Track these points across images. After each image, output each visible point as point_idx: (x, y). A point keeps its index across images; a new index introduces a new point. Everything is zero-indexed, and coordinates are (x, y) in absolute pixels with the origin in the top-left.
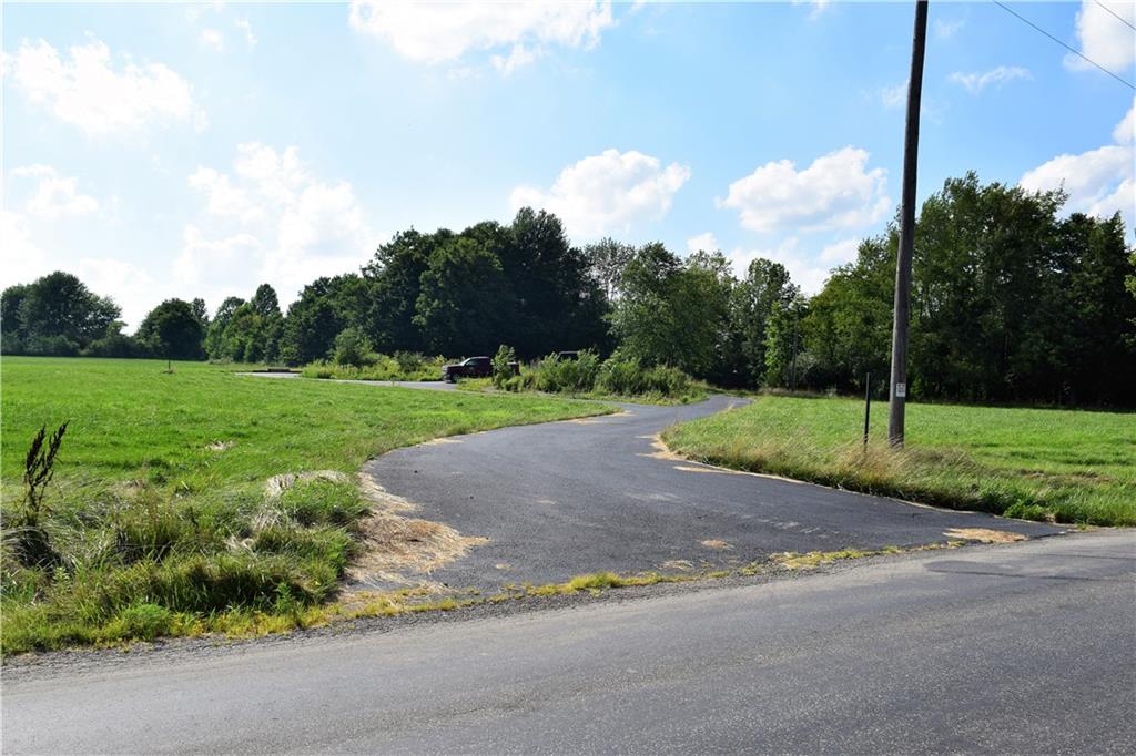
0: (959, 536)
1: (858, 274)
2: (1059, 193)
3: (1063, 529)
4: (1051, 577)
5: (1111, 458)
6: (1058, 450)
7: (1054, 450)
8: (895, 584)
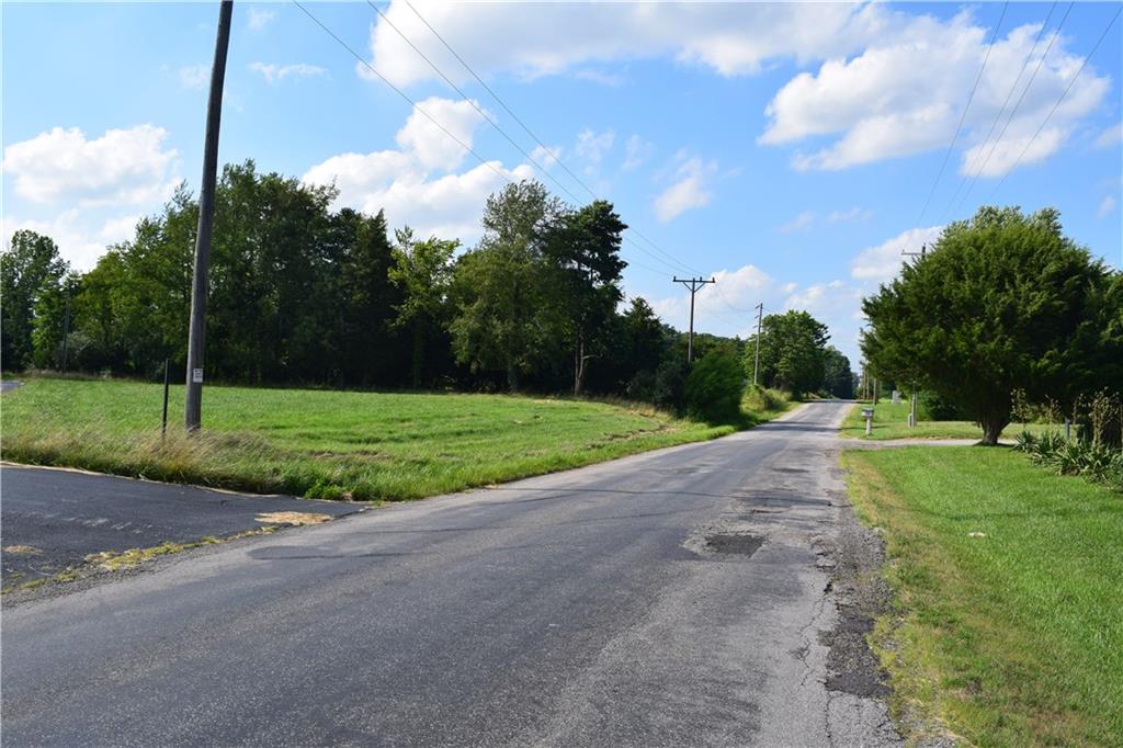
0: (271, 521)
1: (136, 251)
2: (332, 188)
3: (363, 506)
4: (367, 555)
5: (386, 436)
6: (340, 431)
7: (336, 430)
8: (225, 576)
